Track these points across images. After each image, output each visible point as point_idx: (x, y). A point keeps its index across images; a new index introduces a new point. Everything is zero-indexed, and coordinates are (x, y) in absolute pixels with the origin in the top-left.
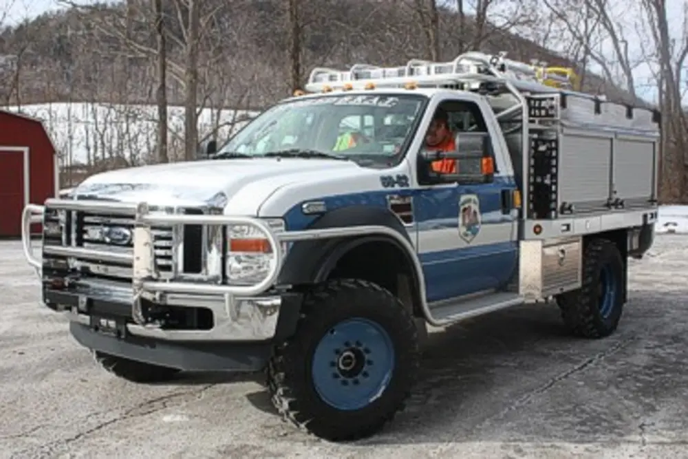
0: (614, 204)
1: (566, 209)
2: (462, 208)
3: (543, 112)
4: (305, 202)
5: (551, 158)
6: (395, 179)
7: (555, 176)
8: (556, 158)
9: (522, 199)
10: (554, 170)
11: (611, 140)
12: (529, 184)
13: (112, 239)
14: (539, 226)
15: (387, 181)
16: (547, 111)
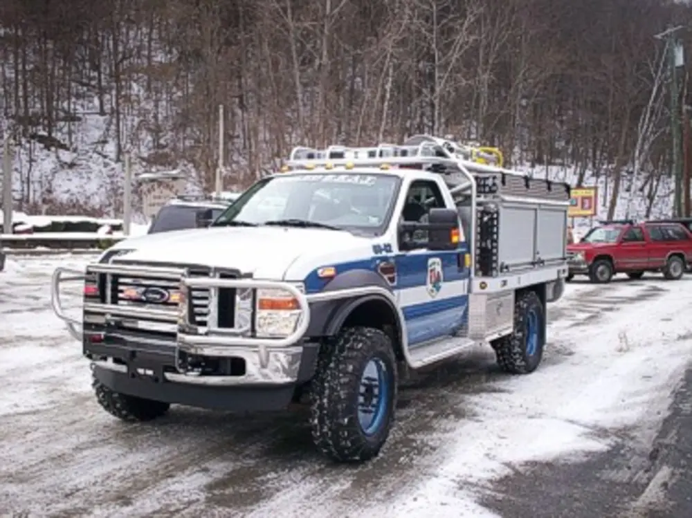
0: (537, 263)
1: (505, 268)
2: (429, 269)
3: (487, 189)
4: (319, 268)
5: (493, 226)
6: (383, 247)
7: (496, 241)
8: (497, 226)
9: (471, 261)
10: (495, 236)
11: (536, 210)
12: (477, 248)
13: (147, 298)
14: (483, 283)
15: (377, 249)
16: (490, 188)
